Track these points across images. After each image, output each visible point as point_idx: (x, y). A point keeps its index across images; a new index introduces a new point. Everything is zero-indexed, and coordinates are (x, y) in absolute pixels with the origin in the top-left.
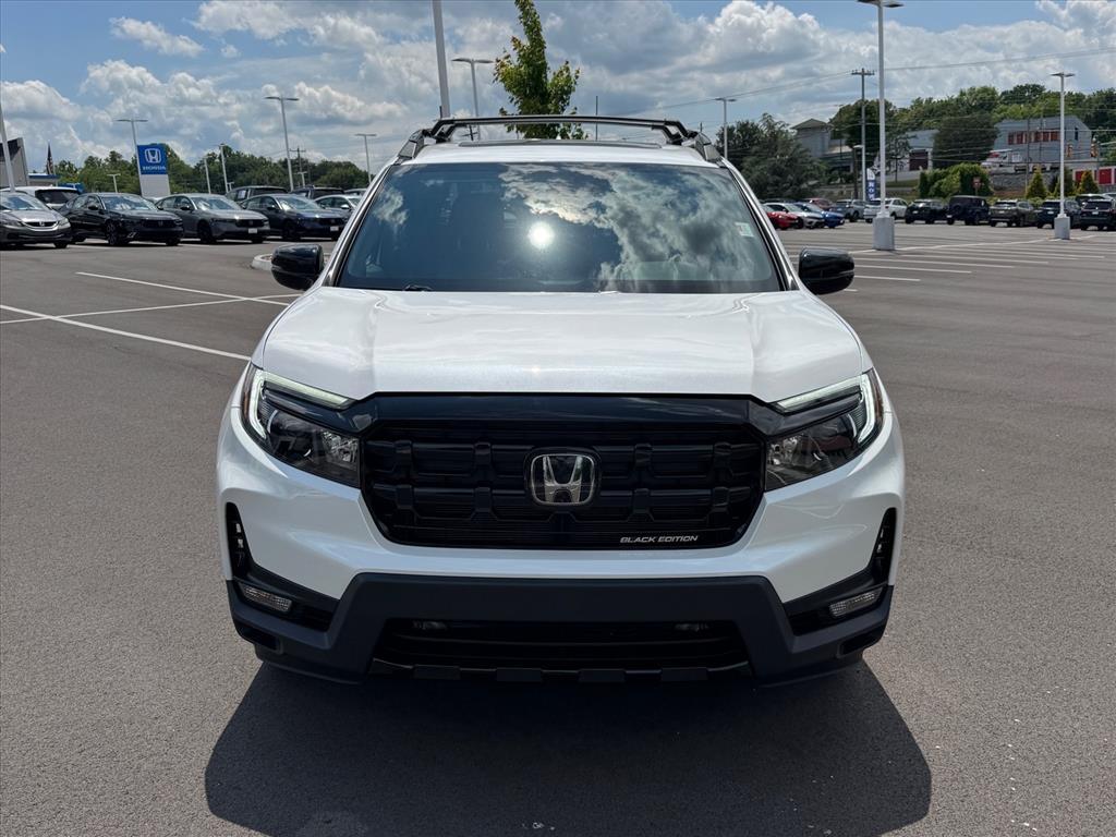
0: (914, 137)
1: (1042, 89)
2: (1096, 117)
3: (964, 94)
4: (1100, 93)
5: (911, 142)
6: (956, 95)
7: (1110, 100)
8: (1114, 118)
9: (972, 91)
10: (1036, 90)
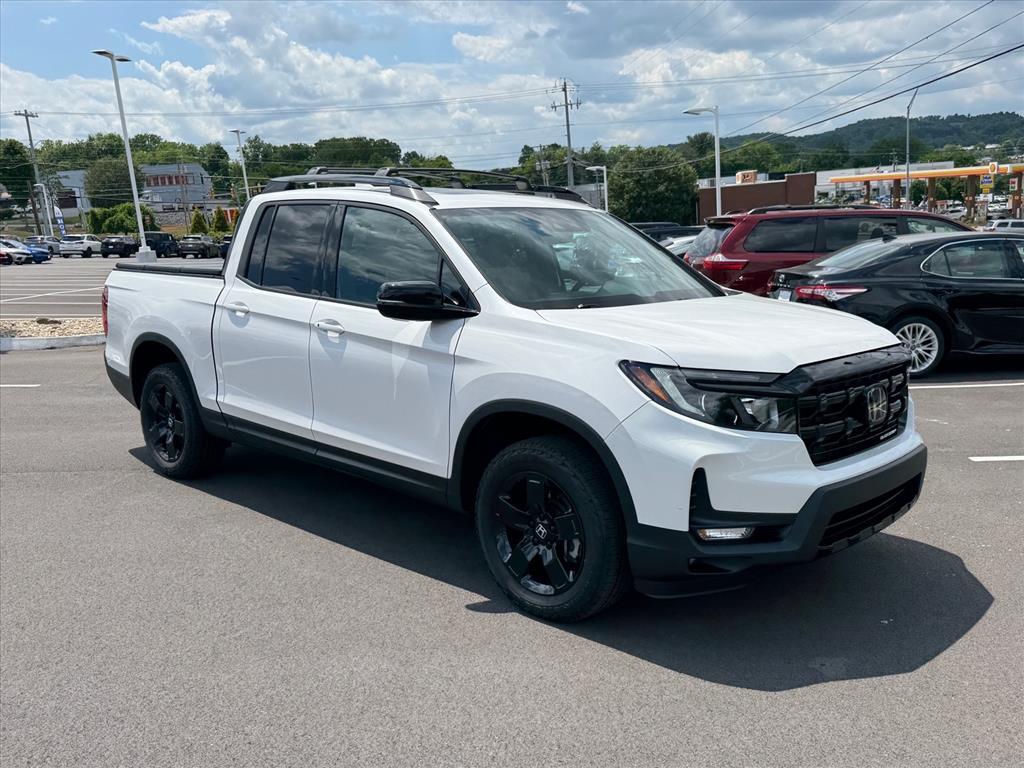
0: (66, 177)
1: (159, 139)
2: (211, 165)
3: (93, 139)
4: (209, 146)
5: (64, 182)
6: (86, 140)
7: (219, 152)
8: (226, 167)
9: (99, 136)
10: (155, 139)
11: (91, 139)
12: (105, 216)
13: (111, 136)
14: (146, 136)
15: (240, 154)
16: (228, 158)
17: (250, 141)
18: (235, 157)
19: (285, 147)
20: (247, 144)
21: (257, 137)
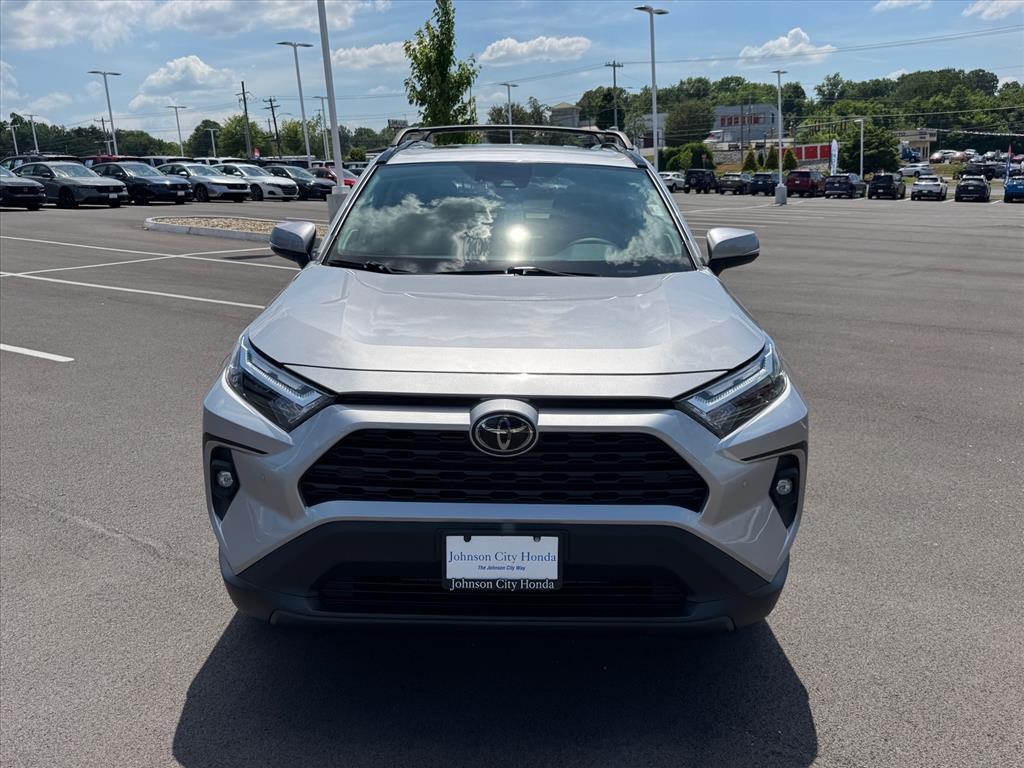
1: (743, 80)
2: (786, 104)
3: (684, 84)
4: (789, 86)
6: (677, 84)
7: (796, 91)
8: (800, 106)
9: (690, 81)
10: (739, 81)
11: (682, 83)
12: (672, 154)
13: (700, 80)
14: (732, 79)
15: (816, 92)
16: (805, 98)
17: (829, 80)
18: (812, 96)
19: (864, 83)
20: (826, 82)
21: (837, 75)
